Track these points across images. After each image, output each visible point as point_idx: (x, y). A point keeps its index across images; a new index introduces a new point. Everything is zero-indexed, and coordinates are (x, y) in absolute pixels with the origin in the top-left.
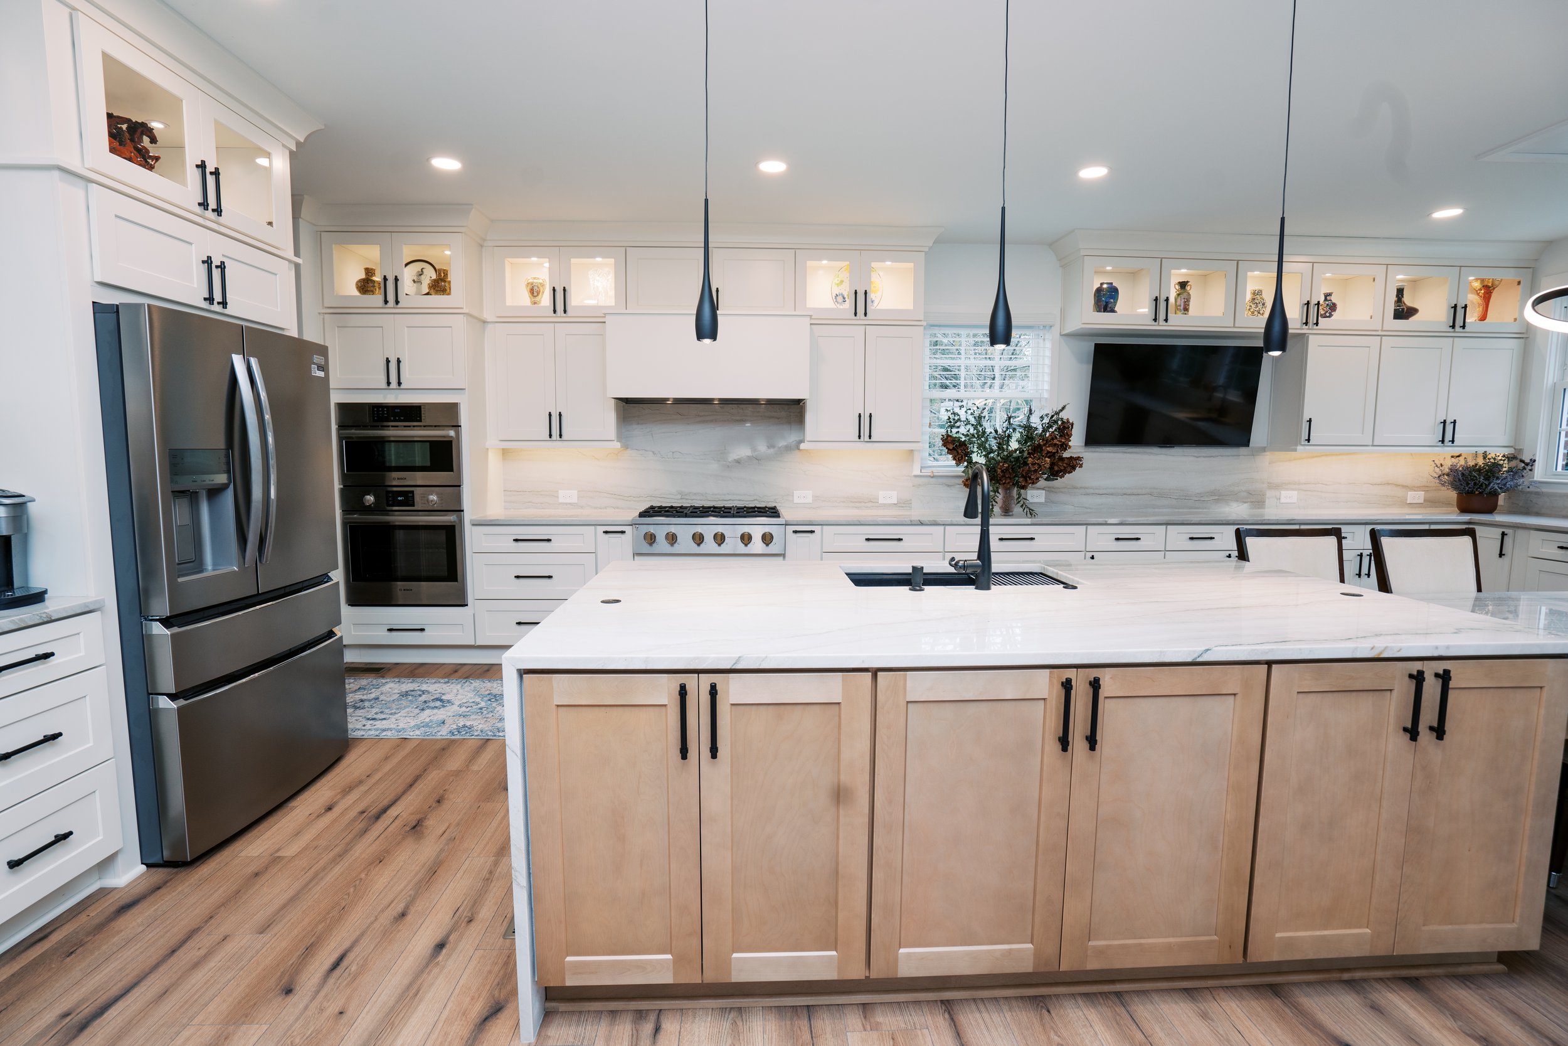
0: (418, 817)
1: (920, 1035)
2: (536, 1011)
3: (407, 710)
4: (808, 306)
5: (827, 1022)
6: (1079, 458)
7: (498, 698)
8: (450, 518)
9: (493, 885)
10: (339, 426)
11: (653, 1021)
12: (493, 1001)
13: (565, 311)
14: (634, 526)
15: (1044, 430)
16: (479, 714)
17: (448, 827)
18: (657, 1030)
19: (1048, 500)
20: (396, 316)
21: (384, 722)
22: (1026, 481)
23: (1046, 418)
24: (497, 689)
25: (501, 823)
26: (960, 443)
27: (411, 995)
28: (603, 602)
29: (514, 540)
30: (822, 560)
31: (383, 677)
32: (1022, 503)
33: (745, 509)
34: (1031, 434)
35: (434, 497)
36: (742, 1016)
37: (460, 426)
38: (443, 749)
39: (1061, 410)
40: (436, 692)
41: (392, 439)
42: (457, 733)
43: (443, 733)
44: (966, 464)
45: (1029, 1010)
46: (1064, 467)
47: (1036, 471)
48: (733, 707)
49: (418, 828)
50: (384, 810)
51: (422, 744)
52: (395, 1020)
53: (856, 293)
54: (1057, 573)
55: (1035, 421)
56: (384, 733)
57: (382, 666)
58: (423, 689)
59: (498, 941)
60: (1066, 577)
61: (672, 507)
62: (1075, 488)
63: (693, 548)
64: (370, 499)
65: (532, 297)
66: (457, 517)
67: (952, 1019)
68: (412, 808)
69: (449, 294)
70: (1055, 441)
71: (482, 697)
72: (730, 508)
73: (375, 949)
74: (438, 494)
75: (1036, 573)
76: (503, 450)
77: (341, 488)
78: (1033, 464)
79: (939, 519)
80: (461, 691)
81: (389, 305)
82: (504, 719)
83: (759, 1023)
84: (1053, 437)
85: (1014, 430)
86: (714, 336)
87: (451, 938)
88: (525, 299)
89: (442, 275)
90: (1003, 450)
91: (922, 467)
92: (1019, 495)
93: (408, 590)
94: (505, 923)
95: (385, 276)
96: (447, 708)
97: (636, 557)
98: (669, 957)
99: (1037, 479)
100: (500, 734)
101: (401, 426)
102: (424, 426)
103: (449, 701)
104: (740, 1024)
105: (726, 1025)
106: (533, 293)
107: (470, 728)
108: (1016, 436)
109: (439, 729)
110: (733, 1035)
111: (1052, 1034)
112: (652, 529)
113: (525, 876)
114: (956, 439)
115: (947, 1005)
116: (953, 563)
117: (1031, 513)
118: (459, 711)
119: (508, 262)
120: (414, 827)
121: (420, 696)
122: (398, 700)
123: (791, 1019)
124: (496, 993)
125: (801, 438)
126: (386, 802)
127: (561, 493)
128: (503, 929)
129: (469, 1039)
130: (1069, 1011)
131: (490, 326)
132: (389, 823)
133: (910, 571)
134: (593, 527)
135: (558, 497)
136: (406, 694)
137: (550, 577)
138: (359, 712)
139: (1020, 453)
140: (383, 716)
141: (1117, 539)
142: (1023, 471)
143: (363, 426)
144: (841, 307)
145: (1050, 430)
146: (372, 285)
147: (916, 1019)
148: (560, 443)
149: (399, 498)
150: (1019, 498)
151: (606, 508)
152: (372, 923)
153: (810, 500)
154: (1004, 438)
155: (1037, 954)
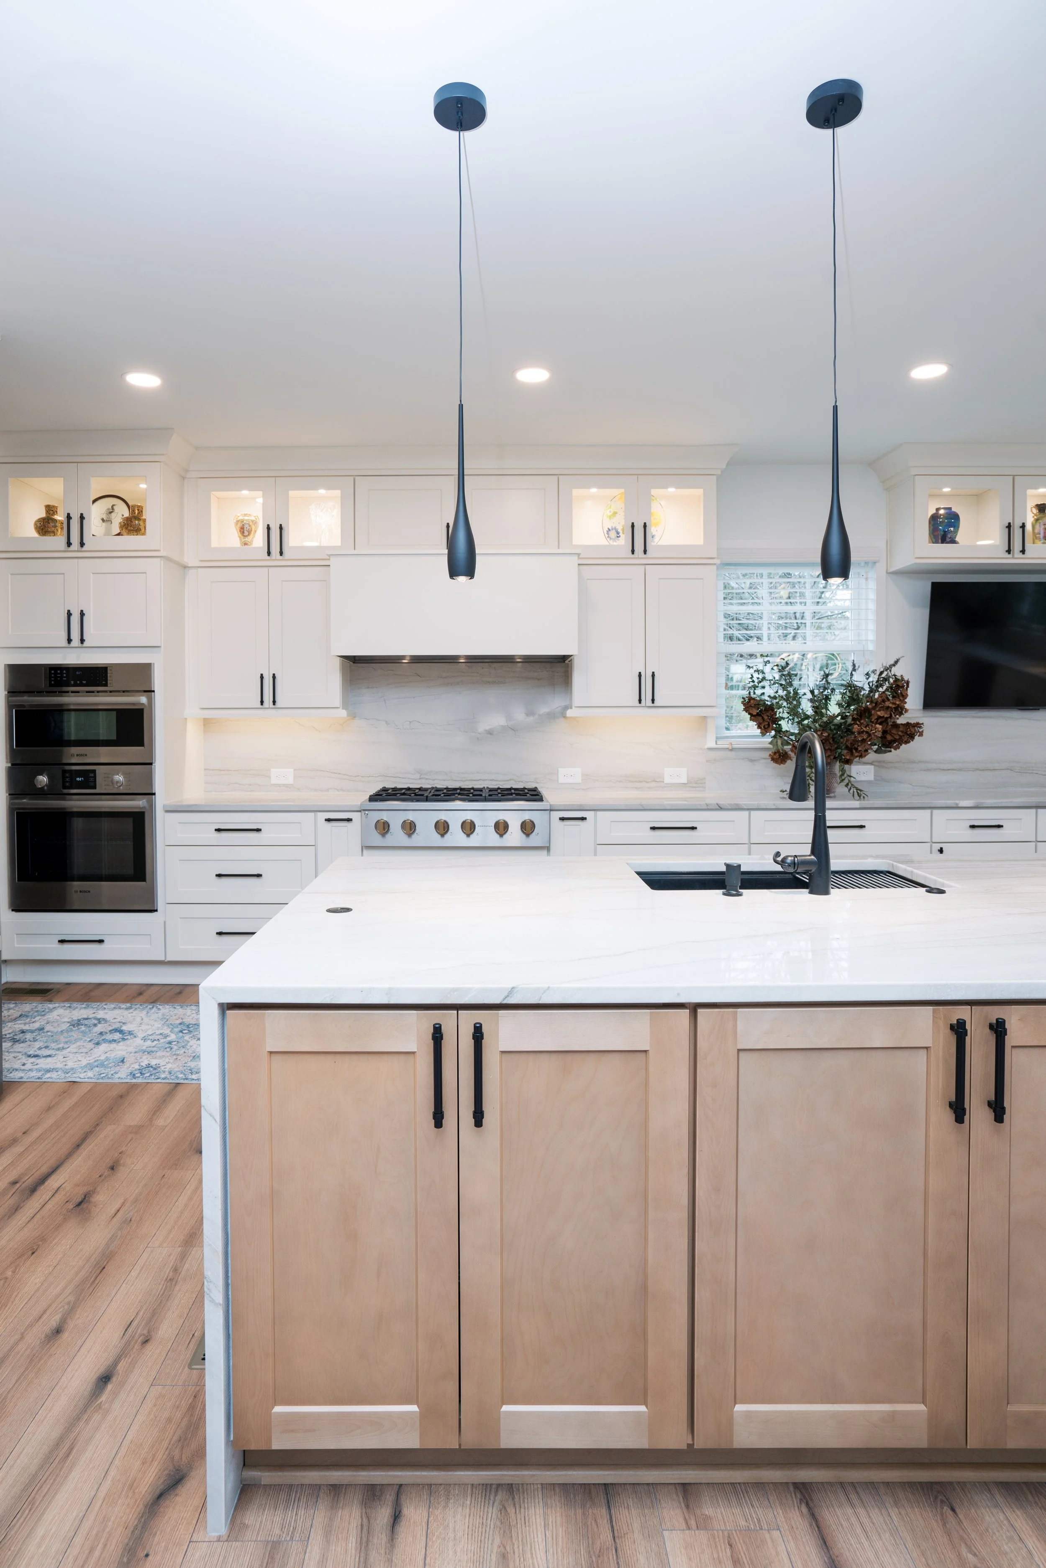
0: (85, 1189)
1: (769, 1540)
2: (230, 1486)
3: (78, 1044)
4: (573, 544)
5: (634, 1512)
6: (918, 725)
7: (191, 1029)
8: (139, 803)
9: (177, 1288)
10: (8, 692)
11: (390, 1503)
12: (171, 1468)
13: (281, 553)
14: (363, 812)
15: (871, 691)
16: (168, 1050)
17: (123, 1204)
18: (396, 1517)
19: (878, 779)
20: (80, 560)
21: (49, 1060)
22: (852, 754)
23: (872, 675)
24: (191, 1017)
25: (190, 1199)
26: (766, 708)
27: (61, 1455)
28: (329, 911)
29: (216, 830)
30: (595, 854)
31: (50, 1001)
32: (846, 781)
33: (499, 791)
34: (857, 695)
35: (120, 778)
36: (513, 1499)
37: (154, 691)
38: (121, 1097)
39: (894, 665)
40: (116, 1020)
41: (72, 707)
42: (139, 1075)
43: (122, 1075)
44: (773, 733)
45: (924, 1506)
46: (900, 736)
47: (864, 741)
48: (504, 1055)
49: (84, 1206)
50: (43, 1180)
51: (96, 1090)
52: (37, 1496)
53: (633, 526)
54: (912, 872)
55: (859, 679)
56: (48, 1075)
57: (50, 987)
58: (99, 1016)
59: (181, 1373)
60: (925, 878)
61: (409, 789)
62: (913, 762)
63: (435, 839)
64: (43, 780)
65: (242, 537)
66: (148, 801)
67: (813, 1515)
68: (78, 1176)
69: (144, 534)
70: (887, 704)
71: (172, 1026)
72: (481, 790)
73: (18, 1384)
74: (125, 774)
75: (882, 872)
76: (205, 719)
77: (9, 767)
78: (860, 733)
79: (742, 802)
80: (146, 1020)
81: (72, 548)
82: (199, 1057)
83: (537, 1510)
84: (884, 698)
85: (833, 690)
86: (470, 572)
87: (121, 1367)
88: (233, 539)
89: (137, 511)
90: (822, 715)
91: (717, 738)
92: (843, 771)
93: (85, 892)
94: (191, 1345)
95: (68, 514)
96: (128, 1042)
97: (365, 851)
98: (414, 1408)
99: (866, 751)
100: (194, 1077)
101: (83, 692)
102: (111, 692)
103: (130, 1033)
104: (511, 1510)
105: (493, 1512)
106: (243, 532)
107: (155, 1069)
108: (836, 698)
109: (117, 1069)
110: (502, 1531)
111: (964, 1550)
112: (385, 816)
113: (221, 1290)
114: (761, 703)
115: (804, 1491)
116: (779, 859)
117: (859, 794)
118: (143, 1046)
119: (215, 495)
120: (80, 1204)
121: (95, 1025)
122: (67, 1031)
123: (583, 1506)
124: (177, 1453)
125: (567, 703)
126: (45, 1169)
127: (274, 772)
128: (187, 1355)
129: (136, 1528)
130: (983, 1511)
131: (192, 572)
132: (48, 1198)
133: (724, 869)
134: (313, 814)
135: (270, 777)
136: (77, 1024)
137: (259, 876)
138: (19, 1047)
139: (842, 718)
140: (48, 1052)
141: (973, 827)
142: (847, 741)
143: (37, 692)
144: (615, 543)
145: (880, 689)
146: (53, 524)
147: (760, 1512)
148: (273, 711)
149: (78, 779)
150: (842, 775)
151: (328, 790)
152: (17, 1343)
153: (578, 779)
154: (821, 700)
155: (933, 1419)
